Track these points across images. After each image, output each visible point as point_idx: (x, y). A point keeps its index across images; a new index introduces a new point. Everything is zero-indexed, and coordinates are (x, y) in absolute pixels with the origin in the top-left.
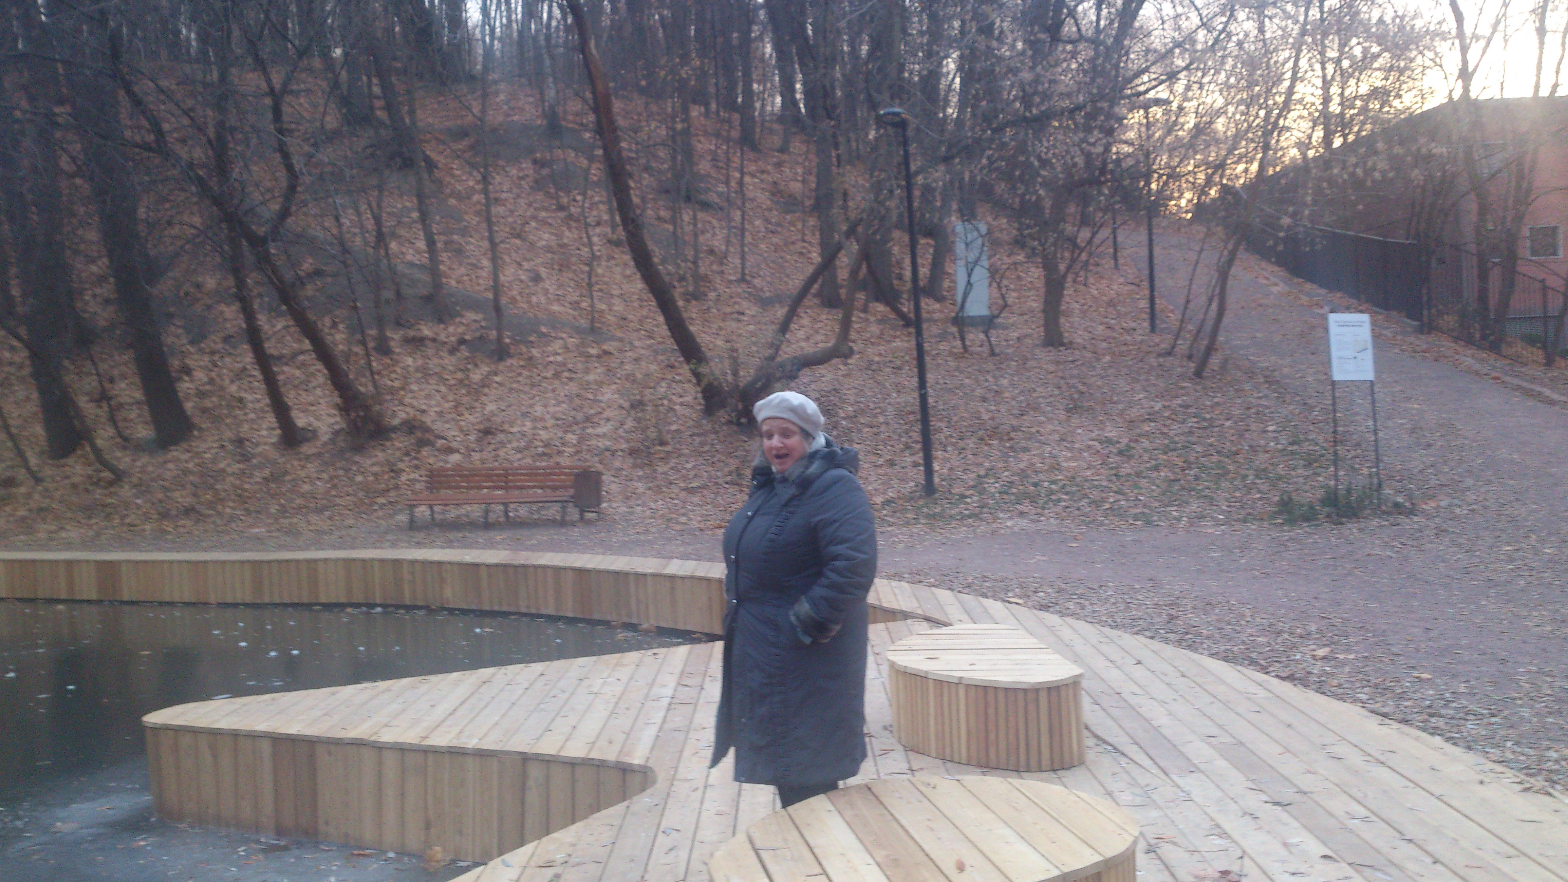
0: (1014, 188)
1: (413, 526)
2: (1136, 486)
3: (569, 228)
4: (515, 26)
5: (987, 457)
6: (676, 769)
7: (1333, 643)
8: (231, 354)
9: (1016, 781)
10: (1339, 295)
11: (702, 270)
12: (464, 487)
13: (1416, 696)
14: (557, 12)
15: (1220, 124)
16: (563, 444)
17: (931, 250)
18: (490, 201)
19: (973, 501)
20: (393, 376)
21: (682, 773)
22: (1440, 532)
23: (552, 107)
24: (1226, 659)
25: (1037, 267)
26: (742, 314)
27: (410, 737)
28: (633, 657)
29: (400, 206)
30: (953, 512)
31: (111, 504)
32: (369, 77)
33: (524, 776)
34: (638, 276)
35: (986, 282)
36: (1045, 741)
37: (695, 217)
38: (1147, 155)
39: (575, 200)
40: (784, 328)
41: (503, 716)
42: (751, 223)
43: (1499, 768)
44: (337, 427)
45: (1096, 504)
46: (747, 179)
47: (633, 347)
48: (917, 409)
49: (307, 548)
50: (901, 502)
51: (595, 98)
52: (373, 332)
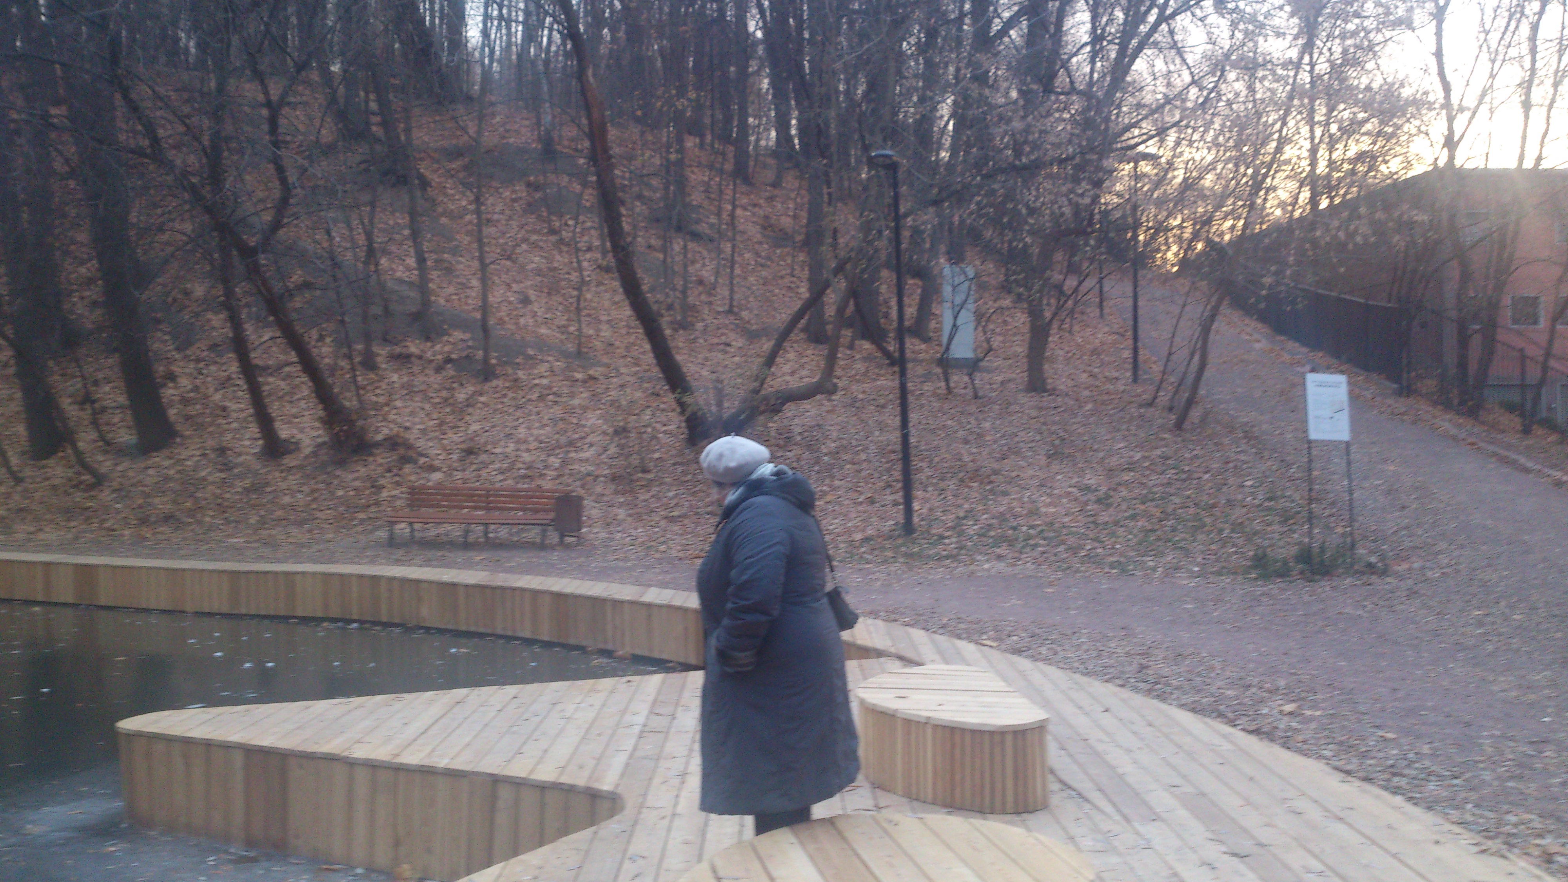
0: (1001, 234)
1: (392, 543)
2: (1113, 534)
3: (561, 252)
4: (514, 48)
5: (967, 499)
6: (645, 795)
7: (1300, 699)
8: (216, 363)
9: (977, 822)
10: (1320, 354)
11: (691, 300)
12: (444, 506)
13: (1380, 755)
14: (556, 36)
15: (1208, 180)
16: (546, 467)
17: (919, 291)
18: (483, 221)
19: (952, 542)
20: (378, 391)
21: (651, 801)
22: (1412, 593)
23: (548, 132)
24: (1194, 710)
25: (1023, 313)
26: (728, 345)
27: (381, 753)
28: (607, 683)
29: (391, 222)
30: (931, 552)
31: (90, 507)
32: (367, 93)
33: (494, 798)
34: (627, 303)
35: (972, 326)
36: (1010, 783)
37: (685, 247)
38: (1135, 208)
39: (566, 224)
40: (770, 361)
41: (476, 736)
42: (741, 255)
43: (1457, 829)
44: (320, 440)
45: (1074, 550)
46: (739, 212)
47: (619, 375)
48: (898, 447)
49: (285, 560)
50: (880, 540)
51: (590, 124)
52: (360, 347)
